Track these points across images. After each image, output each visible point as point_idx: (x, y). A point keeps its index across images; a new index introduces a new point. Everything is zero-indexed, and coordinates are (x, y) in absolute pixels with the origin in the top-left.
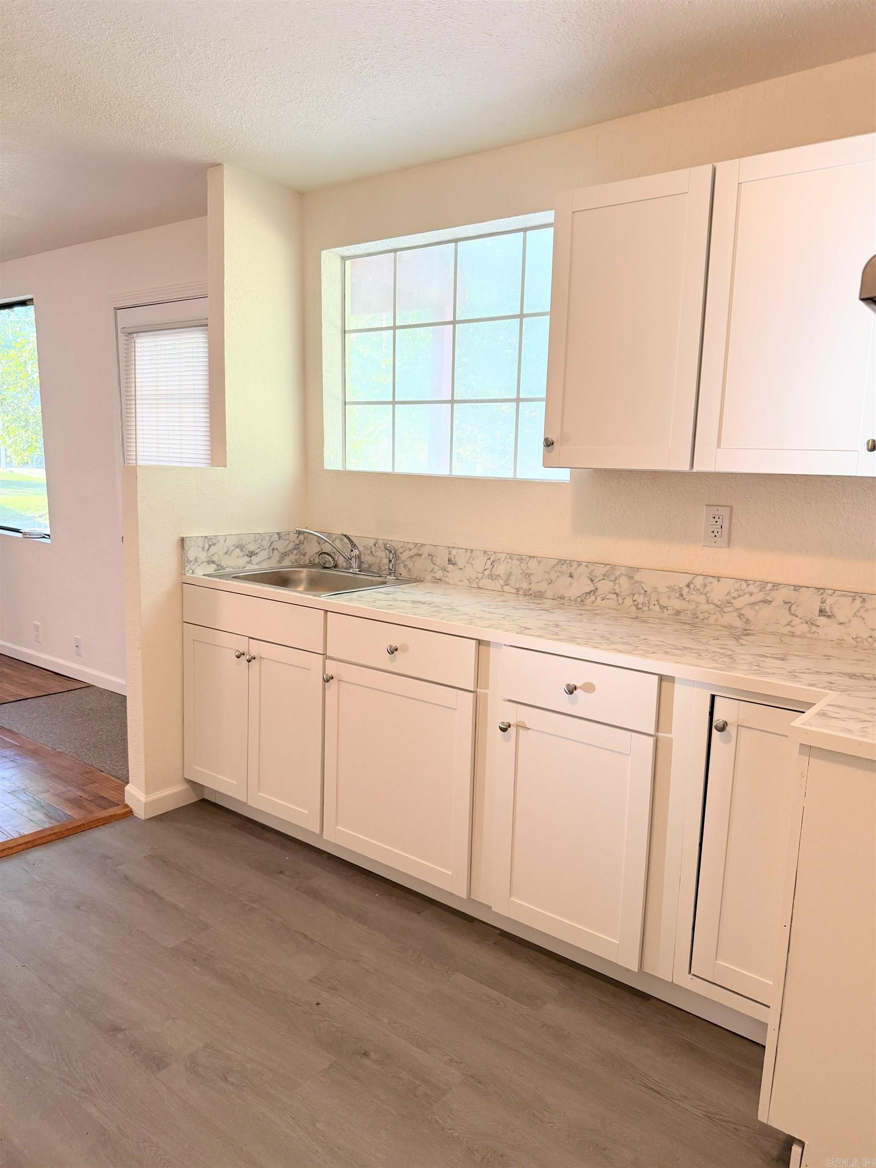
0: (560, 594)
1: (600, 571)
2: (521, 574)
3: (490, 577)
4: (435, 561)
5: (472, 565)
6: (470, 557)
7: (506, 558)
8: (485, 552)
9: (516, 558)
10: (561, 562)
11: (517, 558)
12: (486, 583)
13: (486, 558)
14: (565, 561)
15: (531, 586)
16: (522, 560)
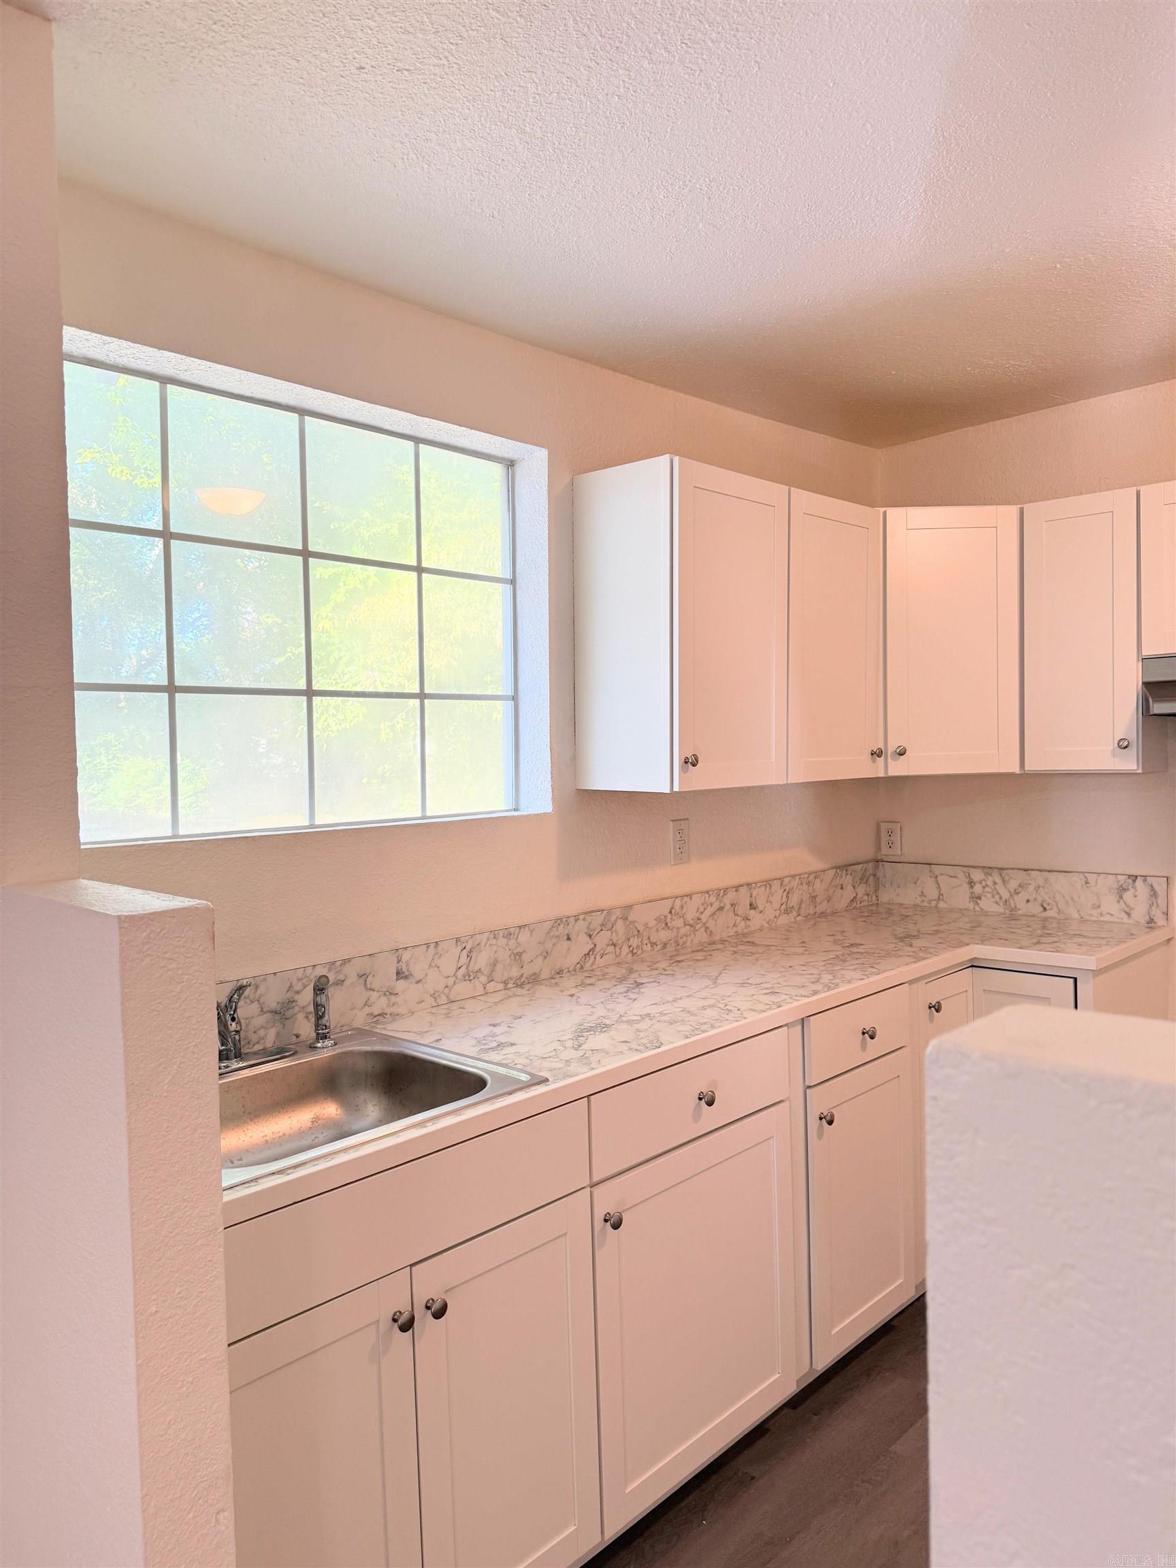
0: (557, 968)
1: (598, 919)
2: (510, 956)
3: (467, 978)
4: (371, 983)
5: (438, 967)
6: (435, 954)
7: (488, 939)
8: (458, 940)
9: (502, 935)
10: (558, 921)
11: (504, 934)
12: (463, 989)
13: (460, 948)
14: (561, 919)
15: (523, 971)
16: (511, 934)
